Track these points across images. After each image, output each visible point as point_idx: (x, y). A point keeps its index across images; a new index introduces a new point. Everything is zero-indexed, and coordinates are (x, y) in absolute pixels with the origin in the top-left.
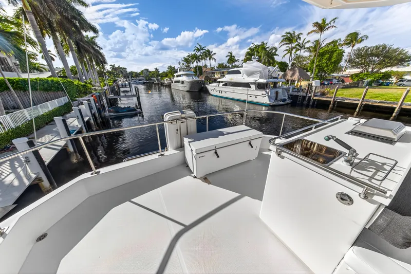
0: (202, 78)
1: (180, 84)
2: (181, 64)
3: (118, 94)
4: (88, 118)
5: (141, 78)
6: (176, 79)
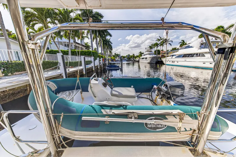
2: (147, 49)
4: (97, 65)
5: (126, 58)
6: (143, 57)
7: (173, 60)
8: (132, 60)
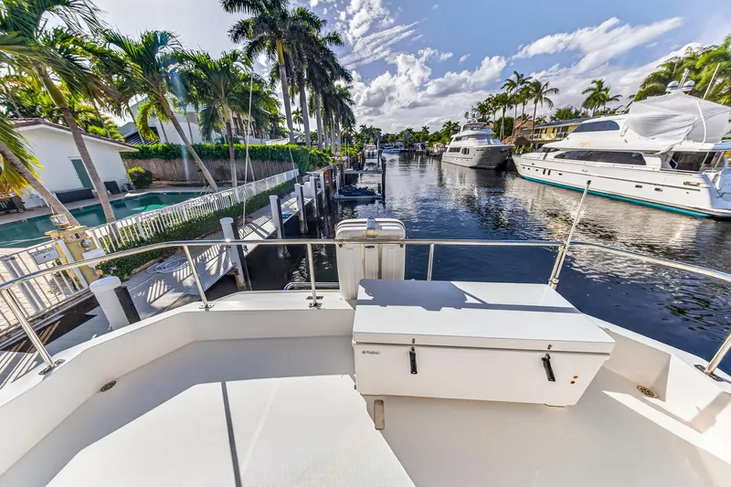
0: (509, 142)
1: (460, 154)
2: (470, 116)
3: (360, 167)
4: (310, 200)
5: (398, 143)
6: (454, 144)
7: (548, 166)
8: (420, 149)
